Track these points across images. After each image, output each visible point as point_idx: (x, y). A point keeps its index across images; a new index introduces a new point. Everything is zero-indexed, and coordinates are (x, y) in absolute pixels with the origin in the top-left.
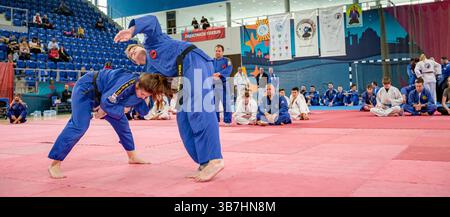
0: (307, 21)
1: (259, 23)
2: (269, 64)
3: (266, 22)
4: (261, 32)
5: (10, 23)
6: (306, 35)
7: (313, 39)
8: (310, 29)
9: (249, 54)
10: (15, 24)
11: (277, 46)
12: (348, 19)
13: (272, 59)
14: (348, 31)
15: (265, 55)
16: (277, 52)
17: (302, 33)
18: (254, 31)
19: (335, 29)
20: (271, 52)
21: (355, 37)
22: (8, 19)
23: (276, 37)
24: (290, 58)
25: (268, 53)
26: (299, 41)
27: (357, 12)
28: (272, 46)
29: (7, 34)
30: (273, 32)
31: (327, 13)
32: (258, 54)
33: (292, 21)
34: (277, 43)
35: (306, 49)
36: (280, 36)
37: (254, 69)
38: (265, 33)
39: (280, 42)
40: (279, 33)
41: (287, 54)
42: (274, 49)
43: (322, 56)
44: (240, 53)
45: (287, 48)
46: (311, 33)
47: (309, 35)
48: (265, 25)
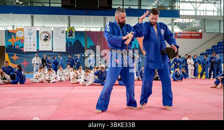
0: (46, 32)
1: (18, 30)
2: (23, 53)
3: (22, 29)
4: (19, 35)
6: (45, 40)
7: (49, 42)
8: (48, 37)
9: (10, 46)
11: (28, 43)
12: (68, 34)
13: (25, 50)
14: (67, 40)
15: (21, 48)
16: (28, 47)
17: (43, 38)
18: (15, 34)
19: (61, 38)
20: (25, 47)
21: (71, 43)
23: (28, 39)
24: (36, 51)
25: (23, 47)
26: (41, 42)
27: (72, 31)
28: (25, 43)
30: (26, 36)
31: (57, 29)
32: (16, 47)
33: (38, 31)
35: (45, 46)
36: (30, 38)
37: (14, 55)
38: (21, 36)
39: (30, 42)
40: (30, 37)
41: (34, 48)
42: (26, 45)
43: (54, 51)
44: (4, 45)
45: (34, 45)
46: (48, 39)
47: (47, 40)
48: (22, 32)
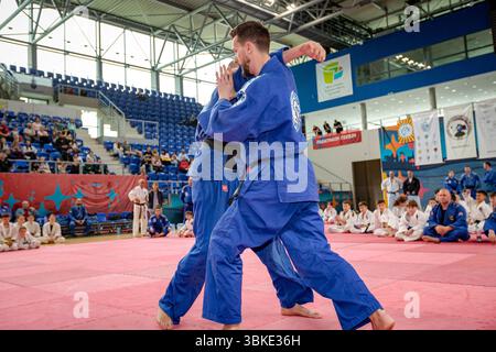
0: (460, 118)
1: (401, 123)
2: (415, 169)
4: (404, 134)
5: (142, 136)
6: (460, 134)
7: (469, 138)
8: (464, 127)
9: (390, 158)
10: (147, 137)
11: (424, 147)
13: (418, 163)
15: (409, 158)
16: (424, 155)
17: (454, 132)
18: (396, 133)
20: (417, 156)
22: (140, 132)
23: (423, 140)
24: (441, 162)
25: (413, 157)
26: (451, 141)
28: (417, 149)
29: (140, 147)
30: (419, 133)
31: (485, 106)
32: (401, 158)
33: (441, 119)
34: (423, 144)
35: (459, 150)
36: (427, 137)
38: (409, 134)
39: (427, 144)
40: (425, 133)
41: (436, 157)
42: (420, 152)
43: (481, 157)
44: (379, 157)
45: (436, 149)
46: (466, 131)
47: (463, 134)
48: (408, 126)
